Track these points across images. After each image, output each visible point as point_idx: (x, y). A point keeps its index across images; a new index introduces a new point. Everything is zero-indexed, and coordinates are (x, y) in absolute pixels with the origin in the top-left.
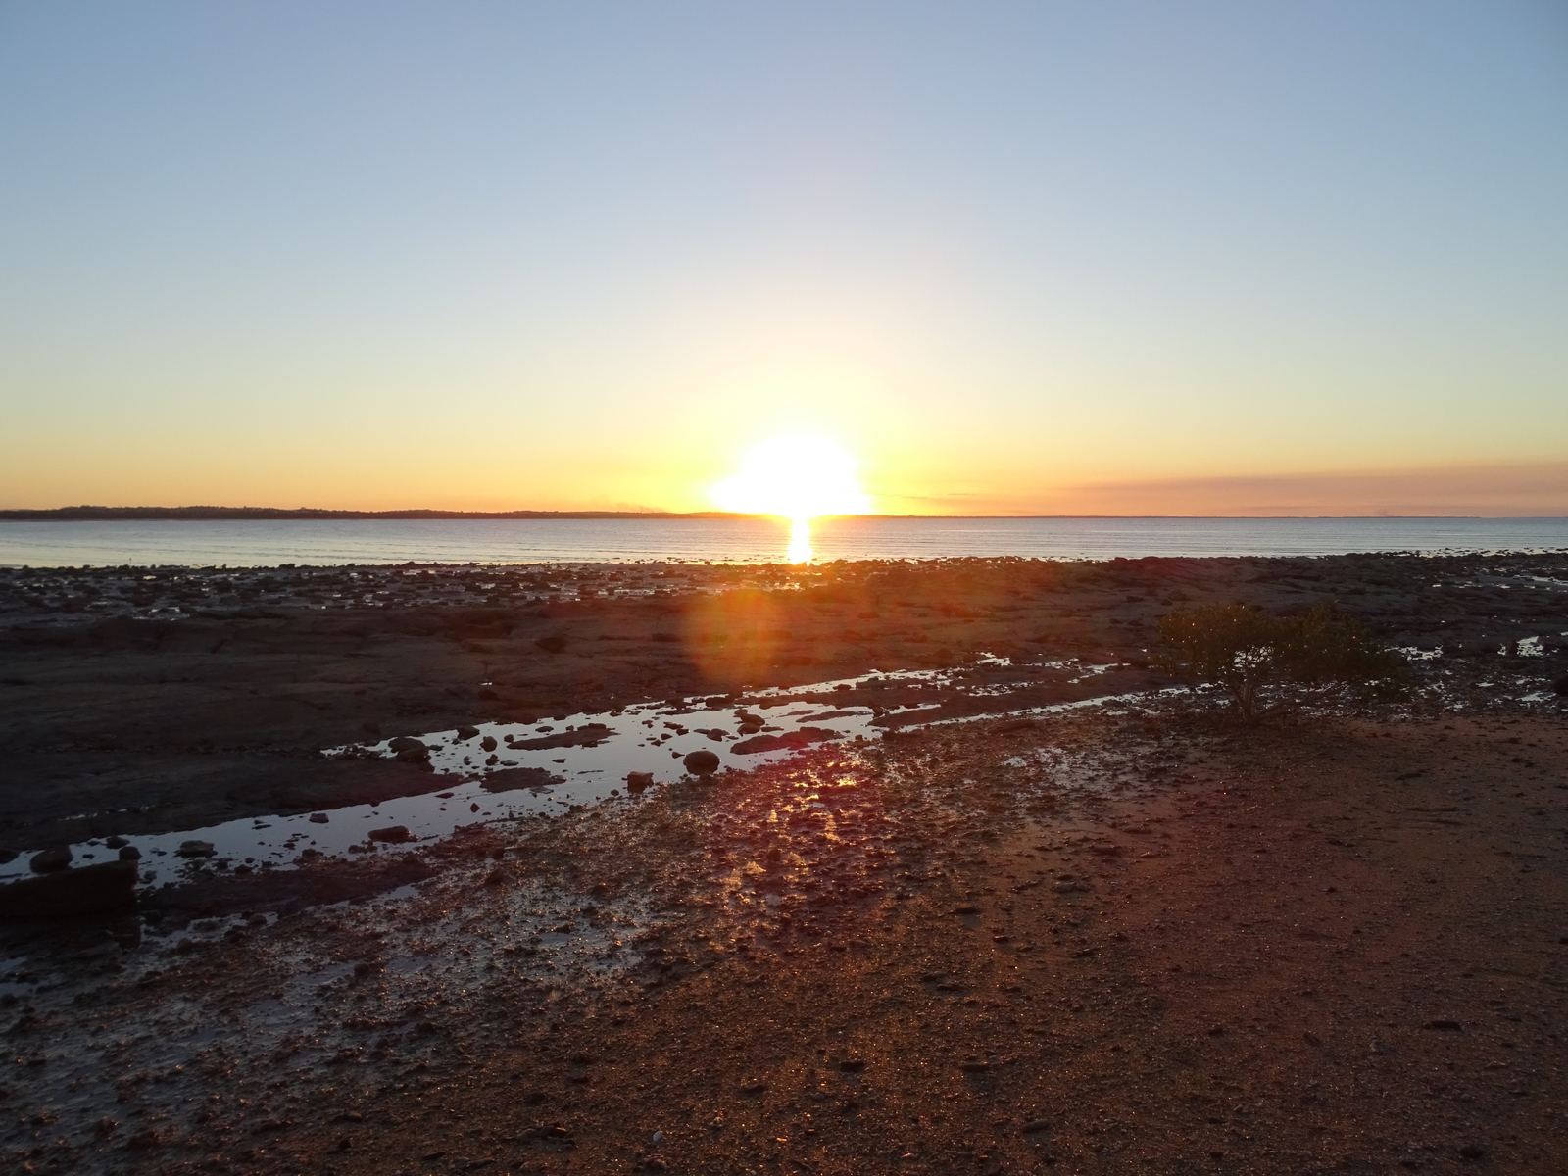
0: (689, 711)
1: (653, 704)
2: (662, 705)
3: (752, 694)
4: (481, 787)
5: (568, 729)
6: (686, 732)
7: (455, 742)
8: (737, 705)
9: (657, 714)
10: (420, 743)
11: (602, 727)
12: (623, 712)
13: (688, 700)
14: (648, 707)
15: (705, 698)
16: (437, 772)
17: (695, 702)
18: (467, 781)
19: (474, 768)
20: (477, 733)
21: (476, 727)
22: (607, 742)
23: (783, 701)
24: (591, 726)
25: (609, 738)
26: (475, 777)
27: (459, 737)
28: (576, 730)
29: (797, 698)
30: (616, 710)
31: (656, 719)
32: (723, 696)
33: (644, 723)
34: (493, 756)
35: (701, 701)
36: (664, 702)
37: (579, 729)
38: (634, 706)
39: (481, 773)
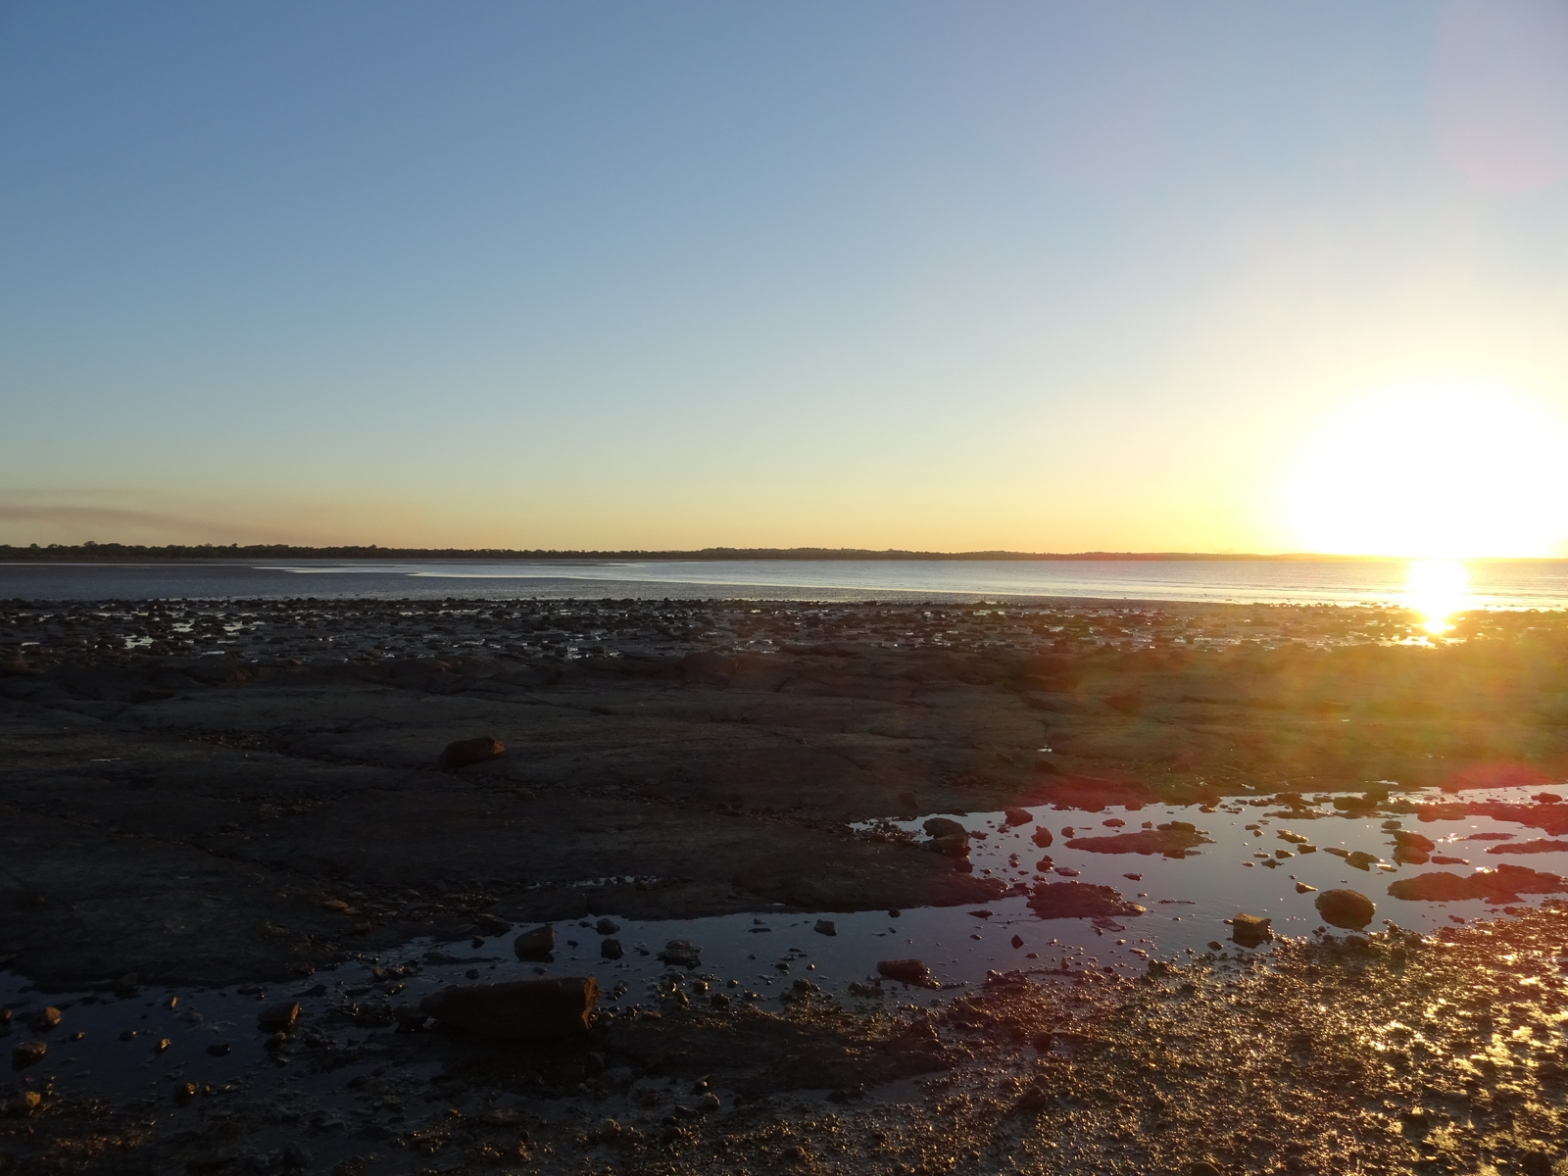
0: (1309, 816)
1: (1258, 799)
2: (1271, 802)
3: (1402, 797)
4: (1028, 906)
5: (1144, 826)
6: (1313, 849)
7: (1002, 830)
8: (1383, 813)
9: (1266, 815)
10: (959, 827)
11: (1191, 828)
12: (1217, 808)
13: (1308, 797)
14: (1252, 803)
15: (1334, 796)
16: (976, 874)
17: (1318, 802)
18: (1011, 894)
19: (1022, 873)
20: (1028, 818)
21: (1029, 810)
22: (1199, 853)
23: (1456, 813)
24: (1175, 826)
25: (1200, 848)
26: (1021, 889)
27: (1007, 822)
28: (1154, 829)
29: (1476, 809)
30: (1208, 802)
31: (1265, 823)
32: (1359, 795)
33: (1248, 828)
34: (1047, 859)
35: (1327, 800)
36: (1273, 796)
37: (1158, 827)
38: (1232, 799)
39: (1030, 885)
